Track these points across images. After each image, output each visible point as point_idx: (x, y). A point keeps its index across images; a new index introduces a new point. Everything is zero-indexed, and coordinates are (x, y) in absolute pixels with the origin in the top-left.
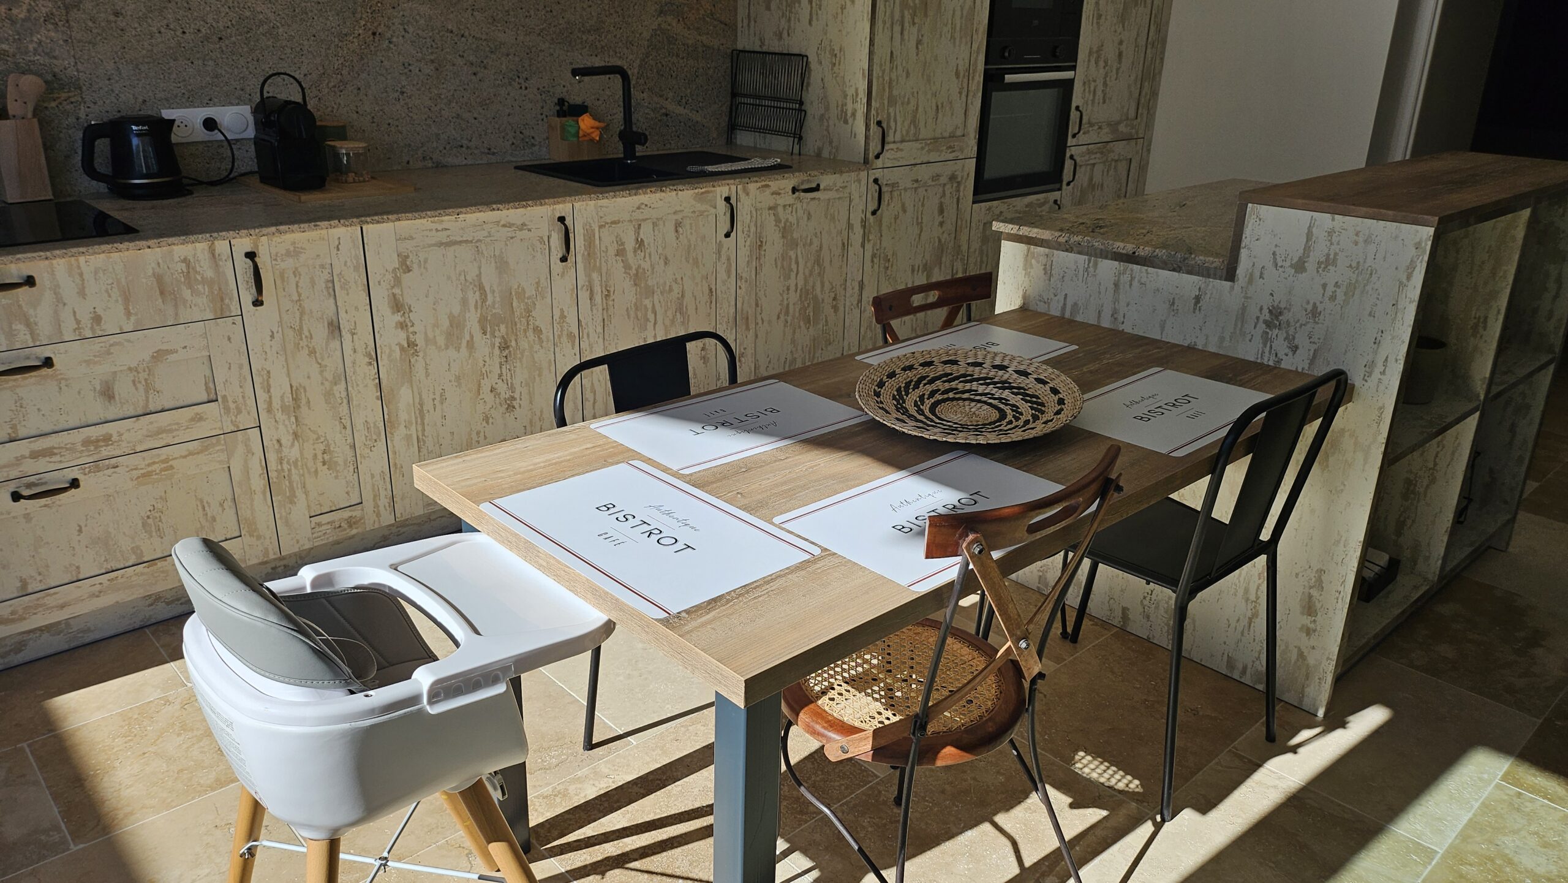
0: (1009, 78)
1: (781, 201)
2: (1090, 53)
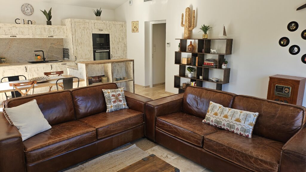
0: (96, 51)
1: (60, 65)
2: (112, 48)
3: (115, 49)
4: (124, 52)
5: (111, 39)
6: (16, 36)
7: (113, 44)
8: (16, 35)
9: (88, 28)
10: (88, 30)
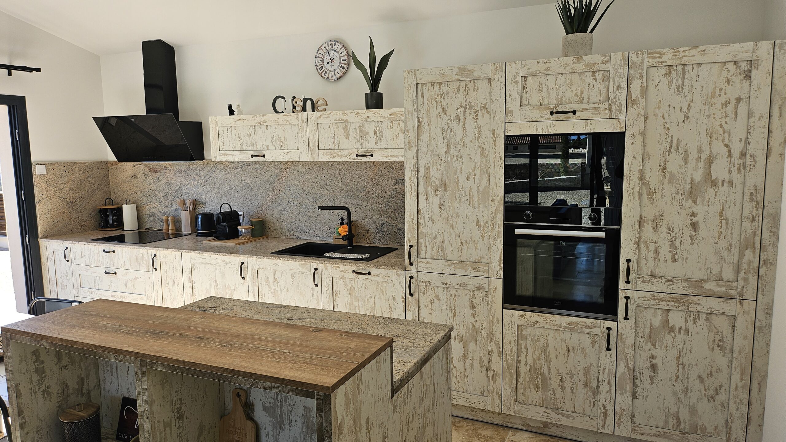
1: (347, 276)
2: (641, 221)
3: (663, 230)
4: (741, 255)
5: (636, 167)
6: (264, 156)
7: (651, 194)
8: (265, 153)
9: (484, 107)
10: (483, 120)
